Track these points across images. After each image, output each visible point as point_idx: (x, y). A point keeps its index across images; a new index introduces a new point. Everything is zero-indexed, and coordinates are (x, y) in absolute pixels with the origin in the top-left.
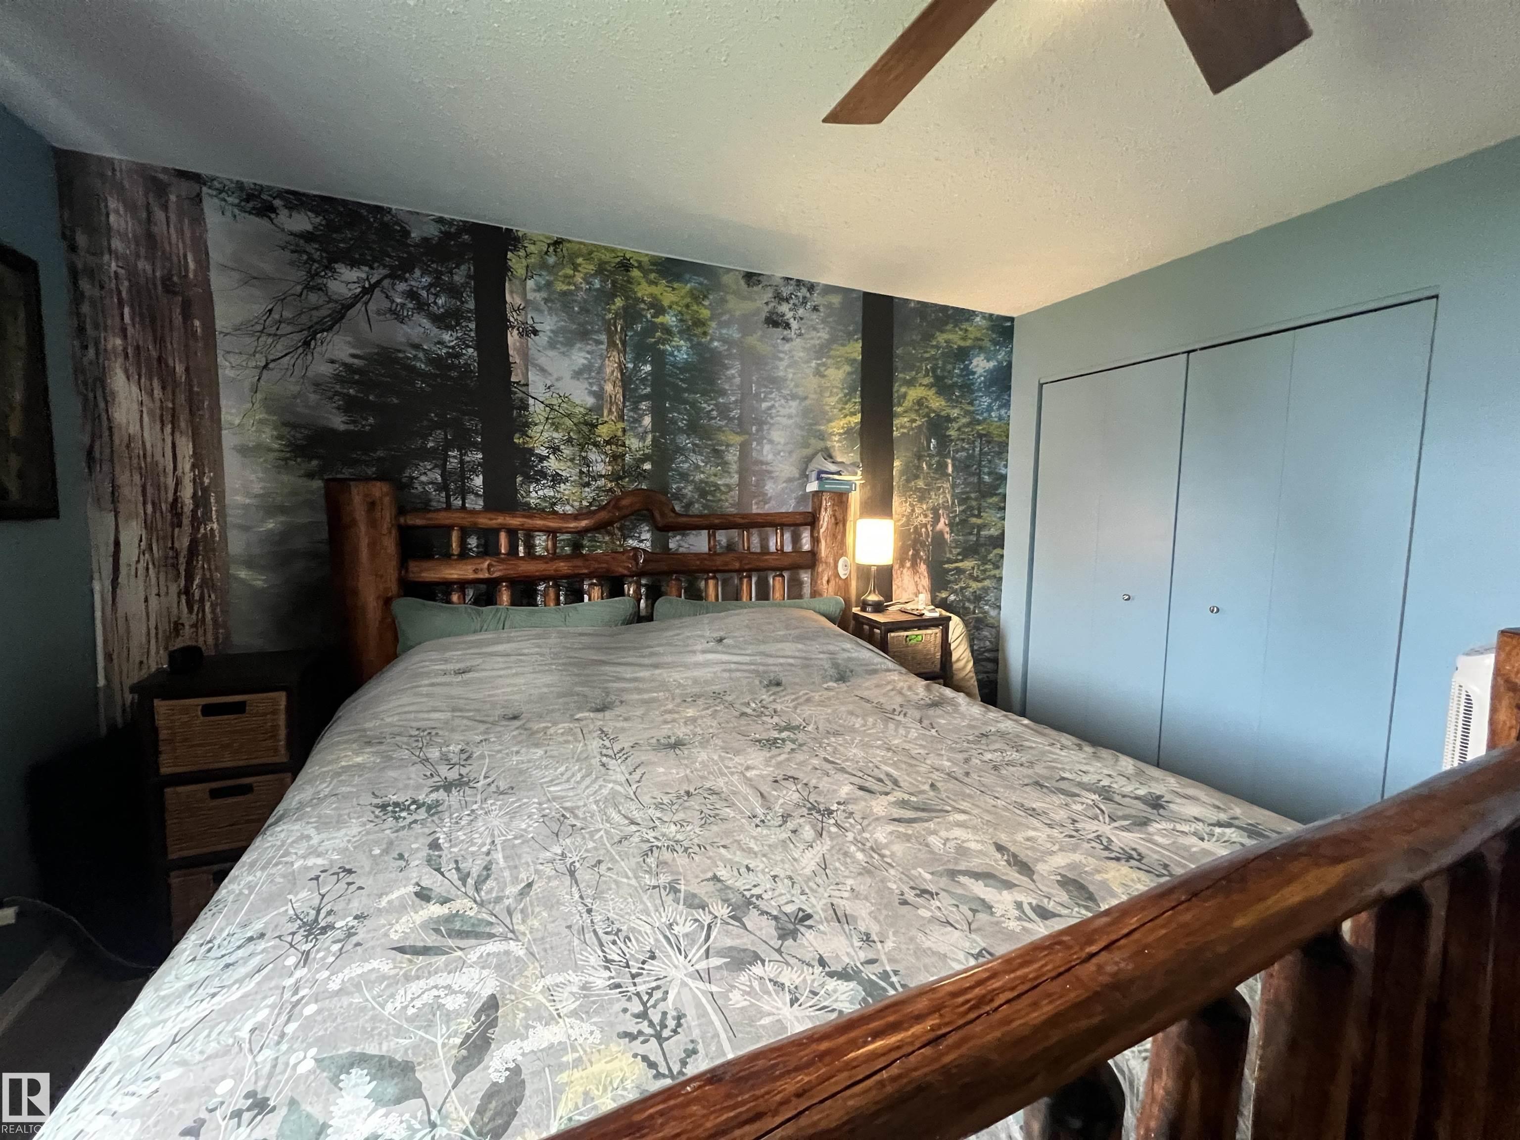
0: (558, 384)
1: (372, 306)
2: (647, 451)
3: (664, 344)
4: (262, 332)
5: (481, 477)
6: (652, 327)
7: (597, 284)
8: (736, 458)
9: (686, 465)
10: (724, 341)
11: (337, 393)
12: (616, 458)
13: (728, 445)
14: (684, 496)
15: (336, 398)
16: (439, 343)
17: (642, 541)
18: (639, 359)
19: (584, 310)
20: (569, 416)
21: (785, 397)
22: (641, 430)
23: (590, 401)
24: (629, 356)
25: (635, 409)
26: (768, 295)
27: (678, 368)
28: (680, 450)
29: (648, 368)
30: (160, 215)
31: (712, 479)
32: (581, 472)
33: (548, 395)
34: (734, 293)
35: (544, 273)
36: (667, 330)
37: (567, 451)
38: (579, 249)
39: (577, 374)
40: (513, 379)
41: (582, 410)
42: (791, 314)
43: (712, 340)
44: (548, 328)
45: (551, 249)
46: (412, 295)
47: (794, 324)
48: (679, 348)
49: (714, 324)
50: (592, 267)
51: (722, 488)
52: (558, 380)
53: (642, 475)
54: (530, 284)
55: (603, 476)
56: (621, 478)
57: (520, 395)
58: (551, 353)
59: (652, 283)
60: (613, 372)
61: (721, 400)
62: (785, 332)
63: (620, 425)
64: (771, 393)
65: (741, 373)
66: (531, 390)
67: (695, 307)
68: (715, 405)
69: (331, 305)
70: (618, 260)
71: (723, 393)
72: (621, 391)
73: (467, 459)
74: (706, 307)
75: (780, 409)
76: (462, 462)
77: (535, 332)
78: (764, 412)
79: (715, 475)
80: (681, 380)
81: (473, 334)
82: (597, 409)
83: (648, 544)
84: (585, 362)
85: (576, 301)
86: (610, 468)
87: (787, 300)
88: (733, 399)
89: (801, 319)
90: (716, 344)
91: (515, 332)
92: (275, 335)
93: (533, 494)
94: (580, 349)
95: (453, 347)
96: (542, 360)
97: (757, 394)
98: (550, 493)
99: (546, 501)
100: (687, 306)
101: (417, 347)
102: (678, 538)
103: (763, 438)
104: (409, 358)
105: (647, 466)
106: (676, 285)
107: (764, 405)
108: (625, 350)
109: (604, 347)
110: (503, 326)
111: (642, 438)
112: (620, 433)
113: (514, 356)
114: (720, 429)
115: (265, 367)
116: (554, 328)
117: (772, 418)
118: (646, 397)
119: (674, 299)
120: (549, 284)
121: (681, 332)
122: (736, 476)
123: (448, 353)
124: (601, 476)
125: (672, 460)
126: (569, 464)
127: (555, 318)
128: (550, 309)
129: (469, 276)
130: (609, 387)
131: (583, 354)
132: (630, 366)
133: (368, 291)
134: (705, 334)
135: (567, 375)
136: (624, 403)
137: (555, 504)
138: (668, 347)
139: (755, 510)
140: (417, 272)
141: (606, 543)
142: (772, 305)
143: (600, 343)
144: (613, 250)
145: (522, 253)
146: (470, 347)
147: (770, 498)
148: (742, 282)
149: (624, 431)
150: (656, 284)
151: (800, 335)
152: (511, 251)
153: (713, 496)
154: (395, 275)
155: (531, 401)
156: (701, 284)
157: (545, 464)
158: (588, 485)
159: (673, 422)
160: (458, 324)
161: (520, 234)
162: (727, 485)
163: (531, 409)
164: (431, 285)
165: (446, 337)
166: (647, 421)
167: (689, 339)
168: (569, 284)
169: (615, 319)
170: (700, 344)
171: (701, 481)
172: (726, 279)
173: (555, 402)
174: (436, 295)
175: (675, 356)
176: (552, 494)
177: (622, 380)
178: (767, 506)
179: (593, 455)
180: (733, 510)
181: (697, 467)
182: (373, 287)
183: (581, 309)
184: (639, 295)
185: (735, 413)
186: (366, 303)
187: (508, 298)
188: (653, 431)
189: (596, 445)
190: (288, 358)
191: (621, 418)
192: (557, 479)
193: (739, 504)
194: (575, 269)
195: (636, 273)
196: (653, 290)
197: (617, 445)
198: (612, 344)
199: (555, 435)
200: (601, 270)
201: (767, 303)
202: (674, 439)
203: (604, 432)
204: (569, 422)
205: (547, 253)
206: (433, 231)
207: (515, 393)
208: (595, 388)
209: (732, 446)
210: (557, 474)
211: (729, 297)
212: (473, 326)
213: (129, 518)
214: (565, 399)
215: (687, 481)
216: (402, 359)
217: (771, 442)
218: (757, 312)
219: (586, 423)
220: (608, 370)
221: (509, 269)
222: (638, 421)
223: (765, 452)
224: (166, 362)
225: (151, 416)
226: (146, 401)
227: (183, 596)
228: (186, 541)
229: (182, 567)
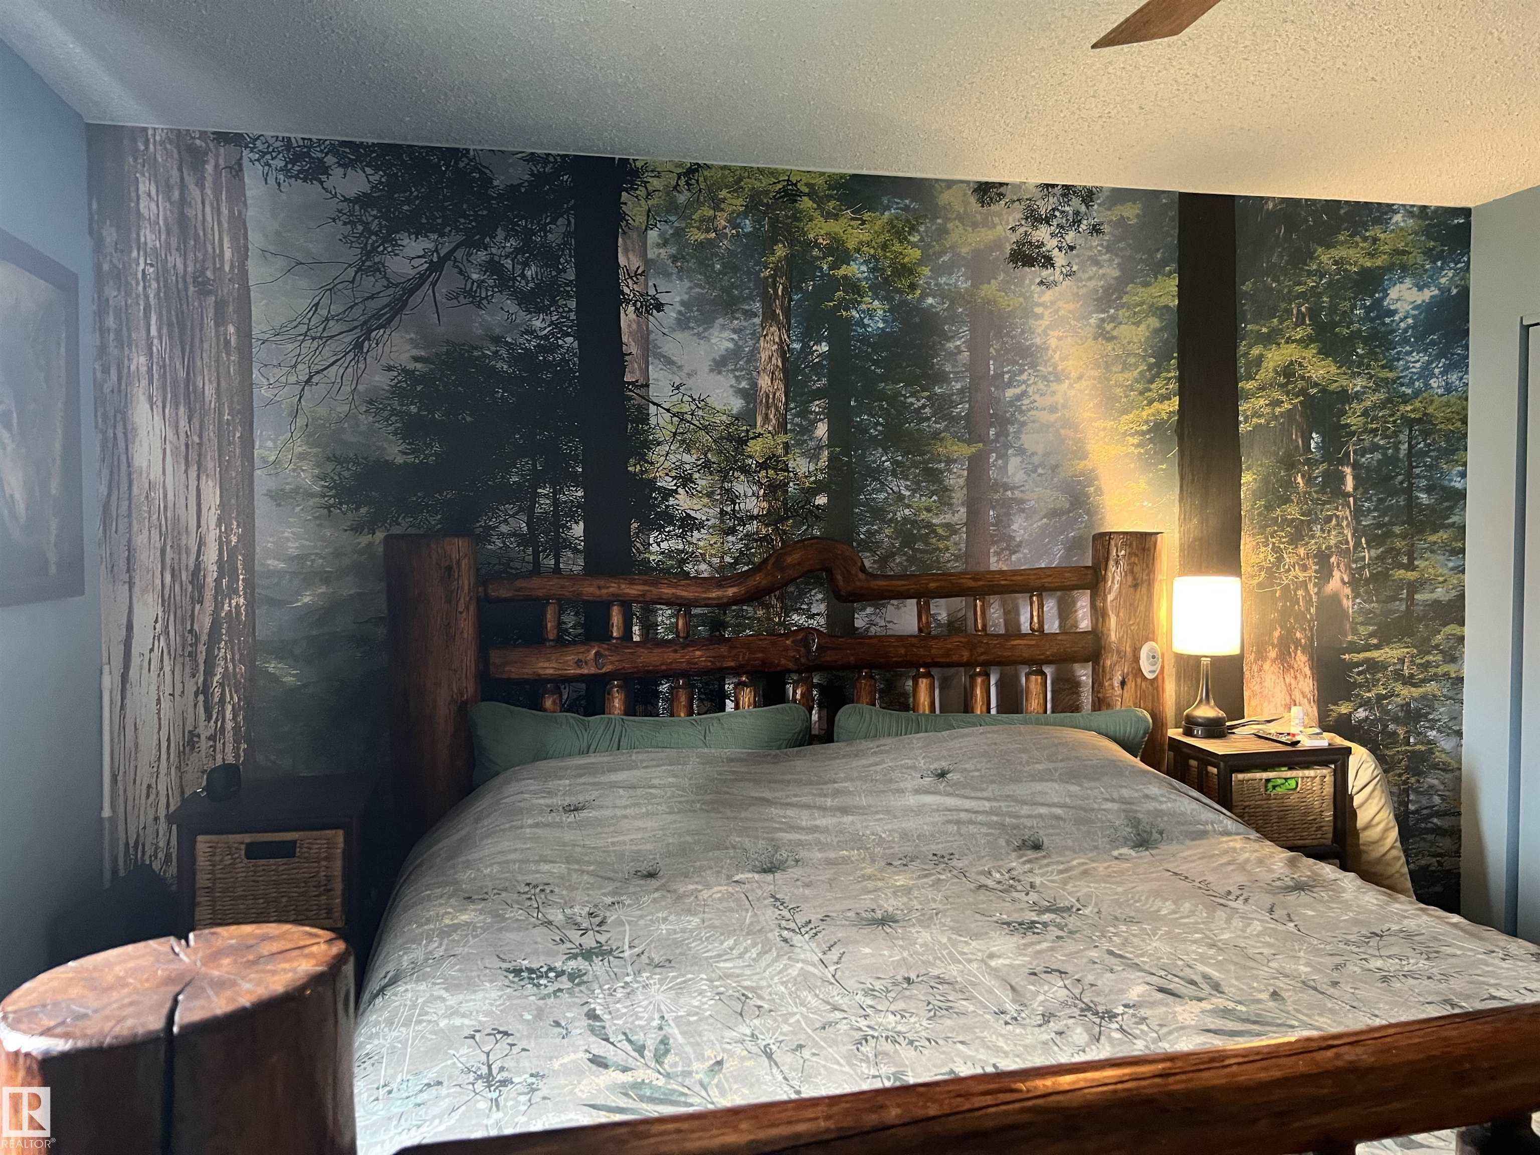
0: (690, 383)
1: (442, 289)
2: (820, 477)
3: (847, 309)
4: (306, 335)
5: (581, 524)
6: (834, 284)
7: (748, 225)
8: (962, 481)
9: (883, 496)
10: (942, 295)
11: (394, 412)
12: (774, 489)
13: (949, 461)
14: (879, 544)
15: (393, 418)
16: (527, 332)
17: (812, 616)
18: (810, 335)
19: (730, 268)
20: (705, 428)
21: (1045, 378)
22: (812, 444)
23: (737, 404)
24: (795, 332)
25: (804, 413)
26: (1015, 215)
27: (869, 345)
28: (876, 473)
29: (824, 347)
30: (196, 193)
31: (924, 515)
32: (723, 513)
33: (675, 398)
34: (960, 218)
35: (673, 218)
36: (852, 286)
37: (702, 482)
38: (723, 177)
39: (719, 365)
40: (628, 378)
41: (724, 418)
42: (1055, 242)
43: (924, 296)
44: (678, 299)
45: (682, 182)
46: (493, 267)
47: (1059, 259)
48: (871, 314)
49: (926, 271)
50: (740, 201)
51: (940, 531)
52: (689, 375)
53: (816, 514)
54: (653, 235)
55: (756, 517)
56: (783, 520)
57: (638, 401)
58: (679, 335)
59: (829, 216)
60: (770, 358)
61: (938, 390)
62: (1045, 273)
63: (782, 438)
64: (1021, 372)
65: (971, 345)
66: (653, 393)
67: (897, 247)
68: (928, 398)
69: (391, 291)
70: (780, 186)
71: (941, 378)
72: (782, 386)
73: (564, 498)
74: (914, 245)
75: (1036, 397)
76: (556, 503)
77: (659, 307)
78: (1011, 404)
79: (929, 510)
80: (876, 363)
81: (573, 316)
82: (747, 416)
83: (822, 621)
84: (731, 345)
85: (717, 255)
86: (765, 505)
87: (1047, 221)
88: (958, 386)
89: (1072, 248)
90: (930, 300)
91: (631, 309)
92: (321, 338)
93: (654, 548)
94: (723, 327)
95: (546, 338)
96: (668, 347)
97: (999, 376)
98: (676, 544)
99: (671, 558)
100: (884, 246)
101: (497, 340)
102: (869, 610)
103: (1007, 446)
104: (485, 355)
105: (821, 500)
106: (866, 216)
107: (1010, 393)
108: (789, 323)
109: (757, 321)
110: (617, 299)
111: (814, 457)
112: (780, 451)
113: (631, 346)
114: (936, 435)
115: (308, 381)
116: (686, 297)
117: (1022, 412)
118: (818, 394)
119: (866, 237)
120: (679, 234)
121: (875, 289)
122: (963, 510)
123: (539, 345)
124: (752, 518)
125: (861, 490)
126: (706, 500)
127: (687, 284)
128: (681, 269)
129: (567, 234)
130: (764, 382)
131: (727, 334)
132: (797, 346)
133: (436, 267)
134: (913, 287)
135: (705, 366)
136: (786, 403)
137: (684, 561)
138: (854, 313)
139: (995, 564)
140: (500, 234)
141: (759, 619)
142: (1022, 230)
143: (751, 314)
144: (773, 173)
145: (642, 192)
146: (569, 335)
147: (1019, 545)
148: (973, 200)
149: (786, 446)
150: (836, 217)
151: (1071, 274)
152: (626, 190)
153: (927, 543)
154: (472, 242)
155: (652, 409)
156: (906, 209)
157: (672, 501)
158: (732, 531)
159: (862, 429)
160: (553, 302)
161: (639, 164)
162: (948, 526)
163: (653, 421)
164: (517, 251)
165: (537, 324)
166: (822, 430)
167: (888, 299)
168: (708, 231)
169: (774, 277)
170: (904, 303)
171: (905, 519)
172: (945, 198)
173: (686, 408)
174: (526, 264)
175: (865, 326)
176: (681, 547)
177: (785, 370)
178: (1014, 557)
179: (741, 486)
180: (956, 566)
181: (900, 497)
182: (443, 260)
183: (724, 265)
184: (811, 236)
185: (961, 409)
186: (434, 284)
187: (622, 260)
188: (828, 446)
189: (745, 470)
190: (335, 368)
191: (782, 426)
192: (688, 523)
193: (967, 555)
194: (717, 207)
195: (806, 203)
196: (834, 227)
197: (775, 469)
198: (769, 316)
199: (686, 458)
200: (754, 204)
201: (1013, 229)
202: (863, 456)
203: (756, 448)
204: (706, 439)
205: (675, 188)
206: (521, 174)
207: (630, 398)
208: (744, 384)
209: (955, 461)
210: (688, 515)
211: (950, 226)
212: (573, 304)
213: (145, 591)
214: (701, 403)
215: (883, 521)
216: (477, 358)
217: (1021, 451)
218: (998, 244)
219: (730, 438)
220: (764, 356)
221: (622, 217)
222: (808, 430)
223: (1011, 469)
224: (194, 384)
225: (175, 455)
226: (171, 436)
227: (201, 698)
228: (207, 622)
229: (201, 658)
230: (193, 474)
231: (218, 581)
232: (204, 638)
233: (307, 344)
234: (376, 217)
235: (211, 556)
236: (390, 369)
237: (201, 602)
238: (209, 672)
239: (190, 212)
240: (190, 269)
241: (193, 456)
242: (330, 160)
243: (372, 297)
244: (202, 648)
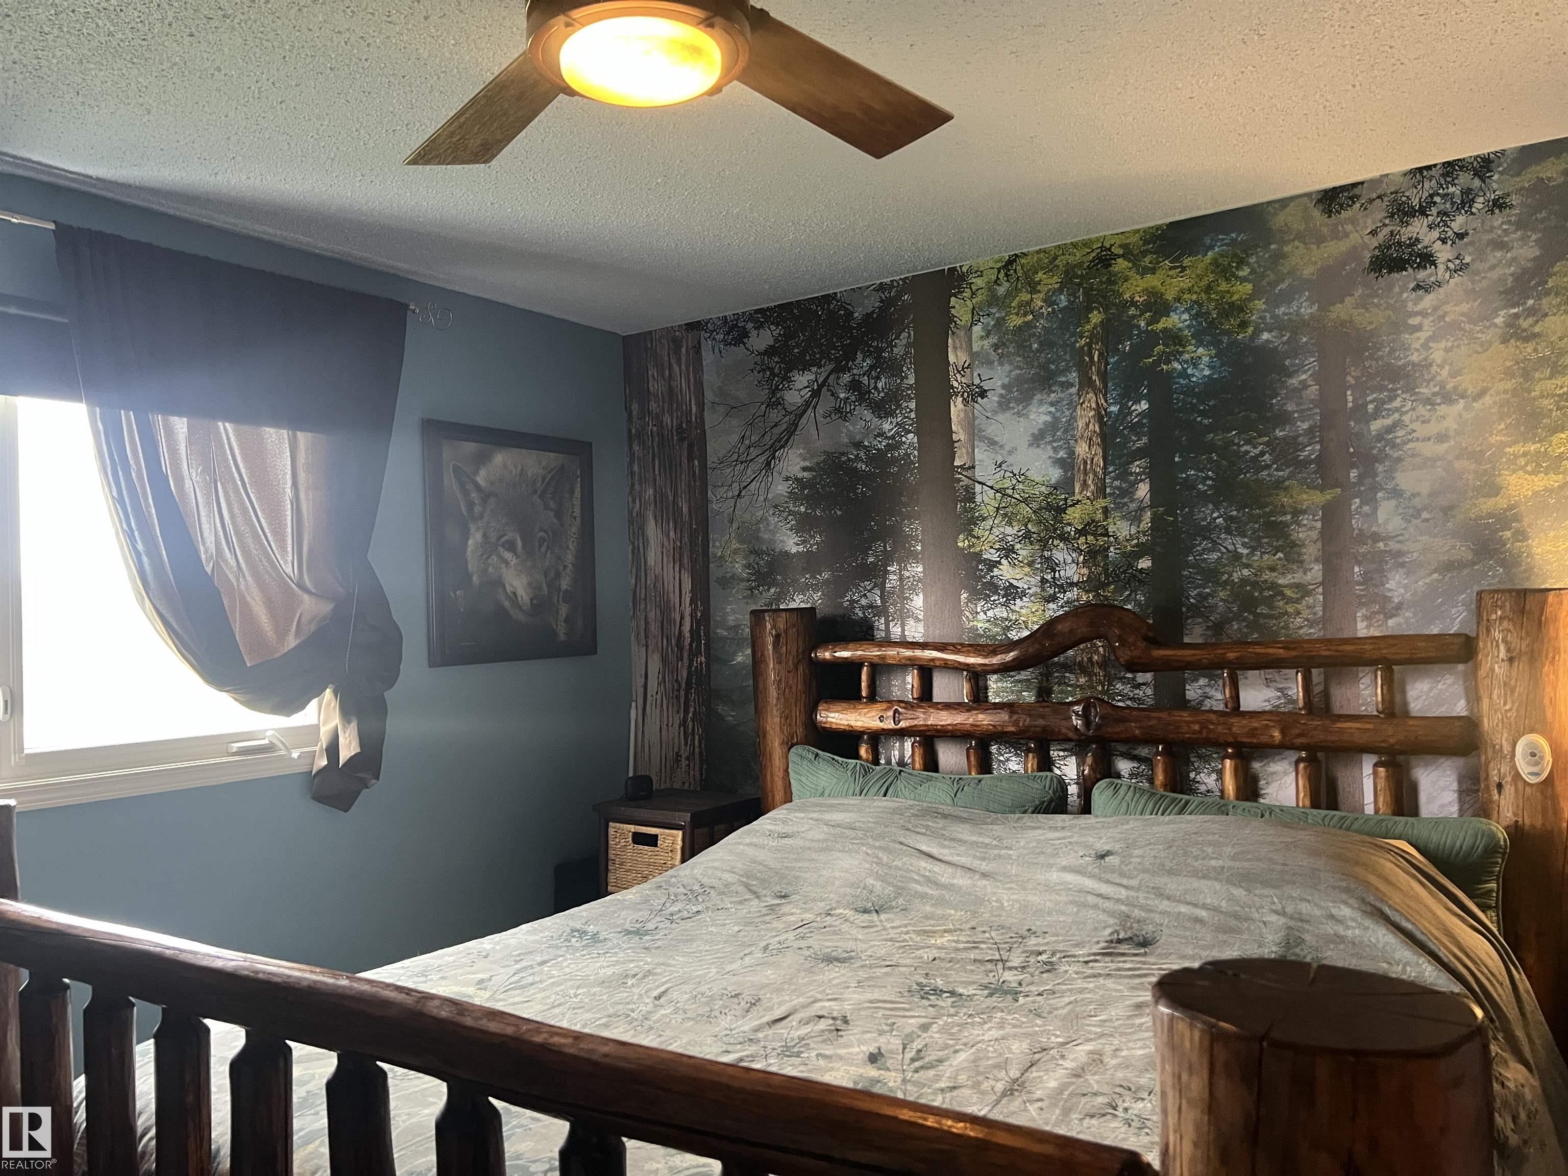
0: (1010, 460)
1: (820, 410)
2: (1143, 539)
3: (1168, 362)
4: (737, 460)
5: (921, 595)
6: (1152, 338)
7: (1063, 301)
8: (1314, 534)
9: (1215, 556)
10: (1279, 326)
11: (791, 513)
12: (1093, 555)
13: (1297, 512)
14: (1212, 608)
15: (790, 518)
16: (879, 435)
17: (1138, 686)
18: (1129, 394)
19: (1047, 344)
20: (1025, 501)
21: (1428, 401)
22: (1133, 506)
23: (1055, 474)
24: (1113, 394)
25: (1124, 475)
26: (1379, 212)
27: (1195, 395)
28: (1206, 532)
29: (1144, 406)
31: (1267, 576)
32: (1043, 581)
33: (998, 476)
34: (1299, 237)
35: (994, 310)
36: (1174, 338)
37: (1023, 552)
38: (1040, 260)
39: (1037, 439)
40: (957, 463)
41: (1043, 489)
42: (1435, 234)
43: (1258, 331)
44: (999, 383)
45: (1002, 275)
46: (855, 386)
47: (1443, 253)
48: (1195, 362)
49: (1260, 304)
50: (1056, 279)
51: (1288, 592)
52: (1010, 453)
53: (1137, 579)
54: (977, 330)
55: (1076, 584)
56: (1104, 586)
57: (966, 481)
58: (1000, 417)
59: (1144, 272)
60: (1087, 425)
61: (1279, 433)
62: (1422, 275)
63: (1101, 503)
64: (1392, 399)
65: (1318, 378)
66: (979, 474)
67: (1224, 286)
68: (1267, 444)
69: (787, 419)
70: (1094, 254)
71: (1283, 419)
72: (1100, 451)
73: (907, 574)
74: (1244, 280)
75: (1416, 426)
76: (901, 579)
77: (983, 394)
78: (1380, 437)
79: (1272, 569)
80: (1202, 413)
81: (913, 415)
82: (1066, 485)
84: (1048, 418)
85: (1034, 335)
86: (1085, 571)
87: (1423, 212)
88: (1306, 426)
89: (1461, 236)
90: (1265, 336)
91: (960, 399)
92: (746, 462)
93: (982, 616)
94: (1041, 402)
95: (893, 437)
96: (991, 430)
97: (1360, 407)
98: (1000, 612)
99: (996, 625)
100: (1208, 289)
101: (858, 445)
102: (1203, 681)
103: (1375, 488)
104: (849, 460)
105: (1145, 563)
106: (1186, 262)
107: (1376, 426)
108: (1105, 387)
109: (1074, 390)
110: (947, 393)
111: (1135, 518)
112: (1099, 516)
113: (959, 433)
114: (1279, 484)
115: (739, 495)
116: (1006, 381)
117: (1394, 446)
118: (1139, 454)
119: (1185, 283)
120: (1000, 322)
121: (1199, 338)
122: (1317, 568)
123: (888, 445)
124: (1072, 584)
125: (1189, 550)
126: (1027, 569)
127: (1007, 367)
128: (1001, 356)
129: (908, 345)
130: (1082, 449)
131: (1043, 409)
132: (1114, 409)
133: (816, 394)
134: (1244, 325)
135: (1022, 441)
136: (1105, 468)
137: (1008, 628)
138: (1176, 365)
139: (1362, 630)
140: (860, 356)
141: (1080, 686)
142: (1386, 231)
143: (1070, 384)
144: (1086, 244)
145: (967, 293)
146: (910, 432)
147: (1399, 606)
148: (1316, 213)
149: (1106, 511)
150: (1153, 271)
151: (1462, 268)
152: (955, 295)
153: (1271, 607)
154: (840, 369)
155: (978, 488)
156: (1234, 242)
157: (996, 572)
158: (1053, 598)
159: (1189, 485)
160: (899, 406)
161: (964, 269)
162: (1298, 586)
163: (978, 499)
164: (872, 367)
165: (886, 426)
166: (1143, 490)
167: (1216, 343)
168: (1025, 315)
169: (1089, 345)
170: (1234, 343)
171: (1244, 581)
172: (1280, 220)
173: (1007, 484)
174: (878, 378)
175: (1188, 377)
176: (1005, 615)
177: (1103, 435)
178: (1391, 622)
179: (1060, 554)
180: (1314, 632)
181: (1236, 557)
182: (820, 387)
183: (1041, 344)
184: (1127, 296)
185: (1311, 451)
186: (815, 408)
187: (952, 358)
188: (1151, 507)
189: (1064, 538)
190: (754, 483)
191: (1101, 491)
192: (1012, 593)
193: (1325, 621)
194: (1034, 291)
195: (1121, 264)
196: (1152, 281)
197: (1094, 535)
198: (1086, 383)
199: (1009, 530)
200: (1070, 280)
201: (1374, 233)
202: (1191, 513)
203: (1075, 516)
204: (1025, 510)
205: (996, 282)
206: (872, 303)
207: (959, 480)
208: (1062, 454)
209: (1304, 512)
210: (1011, 584)
211: (1287, 249)
212: (913, 405)
213: (653, 651)
214: (1021, 477)
215: (1217, 583)
216: (844, 462)
217: (1396, 493)
218: (1353, 253)
219: (1049, 507)
220: (1081, 424)
221: (951, 319)
222: (1128, 492)
223: (1382, 516)
224: (678, 505)
225: (668, 556)
226: (666, 544)
227: (682, 728)
228: (685, 674)
229: (682, 700)
230: (677, 569)
231: (691, 645)
232: (684, 685)
233: (737, 468)
234: (777, 362)
235: (687, 628)
236: (787, 479)
237: (682, 660)
238: (686, 712)
239: (674, 384)
240: (674, 424)
241: (677, 556)
242: (750, 325)
243: (776, 426)
244: (682, 693)
